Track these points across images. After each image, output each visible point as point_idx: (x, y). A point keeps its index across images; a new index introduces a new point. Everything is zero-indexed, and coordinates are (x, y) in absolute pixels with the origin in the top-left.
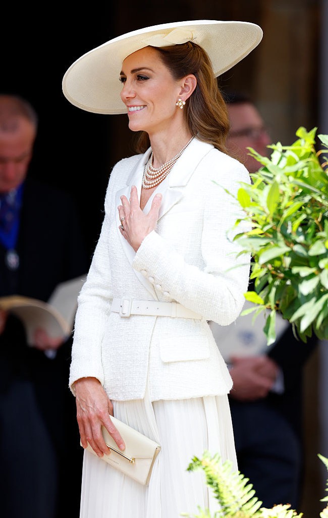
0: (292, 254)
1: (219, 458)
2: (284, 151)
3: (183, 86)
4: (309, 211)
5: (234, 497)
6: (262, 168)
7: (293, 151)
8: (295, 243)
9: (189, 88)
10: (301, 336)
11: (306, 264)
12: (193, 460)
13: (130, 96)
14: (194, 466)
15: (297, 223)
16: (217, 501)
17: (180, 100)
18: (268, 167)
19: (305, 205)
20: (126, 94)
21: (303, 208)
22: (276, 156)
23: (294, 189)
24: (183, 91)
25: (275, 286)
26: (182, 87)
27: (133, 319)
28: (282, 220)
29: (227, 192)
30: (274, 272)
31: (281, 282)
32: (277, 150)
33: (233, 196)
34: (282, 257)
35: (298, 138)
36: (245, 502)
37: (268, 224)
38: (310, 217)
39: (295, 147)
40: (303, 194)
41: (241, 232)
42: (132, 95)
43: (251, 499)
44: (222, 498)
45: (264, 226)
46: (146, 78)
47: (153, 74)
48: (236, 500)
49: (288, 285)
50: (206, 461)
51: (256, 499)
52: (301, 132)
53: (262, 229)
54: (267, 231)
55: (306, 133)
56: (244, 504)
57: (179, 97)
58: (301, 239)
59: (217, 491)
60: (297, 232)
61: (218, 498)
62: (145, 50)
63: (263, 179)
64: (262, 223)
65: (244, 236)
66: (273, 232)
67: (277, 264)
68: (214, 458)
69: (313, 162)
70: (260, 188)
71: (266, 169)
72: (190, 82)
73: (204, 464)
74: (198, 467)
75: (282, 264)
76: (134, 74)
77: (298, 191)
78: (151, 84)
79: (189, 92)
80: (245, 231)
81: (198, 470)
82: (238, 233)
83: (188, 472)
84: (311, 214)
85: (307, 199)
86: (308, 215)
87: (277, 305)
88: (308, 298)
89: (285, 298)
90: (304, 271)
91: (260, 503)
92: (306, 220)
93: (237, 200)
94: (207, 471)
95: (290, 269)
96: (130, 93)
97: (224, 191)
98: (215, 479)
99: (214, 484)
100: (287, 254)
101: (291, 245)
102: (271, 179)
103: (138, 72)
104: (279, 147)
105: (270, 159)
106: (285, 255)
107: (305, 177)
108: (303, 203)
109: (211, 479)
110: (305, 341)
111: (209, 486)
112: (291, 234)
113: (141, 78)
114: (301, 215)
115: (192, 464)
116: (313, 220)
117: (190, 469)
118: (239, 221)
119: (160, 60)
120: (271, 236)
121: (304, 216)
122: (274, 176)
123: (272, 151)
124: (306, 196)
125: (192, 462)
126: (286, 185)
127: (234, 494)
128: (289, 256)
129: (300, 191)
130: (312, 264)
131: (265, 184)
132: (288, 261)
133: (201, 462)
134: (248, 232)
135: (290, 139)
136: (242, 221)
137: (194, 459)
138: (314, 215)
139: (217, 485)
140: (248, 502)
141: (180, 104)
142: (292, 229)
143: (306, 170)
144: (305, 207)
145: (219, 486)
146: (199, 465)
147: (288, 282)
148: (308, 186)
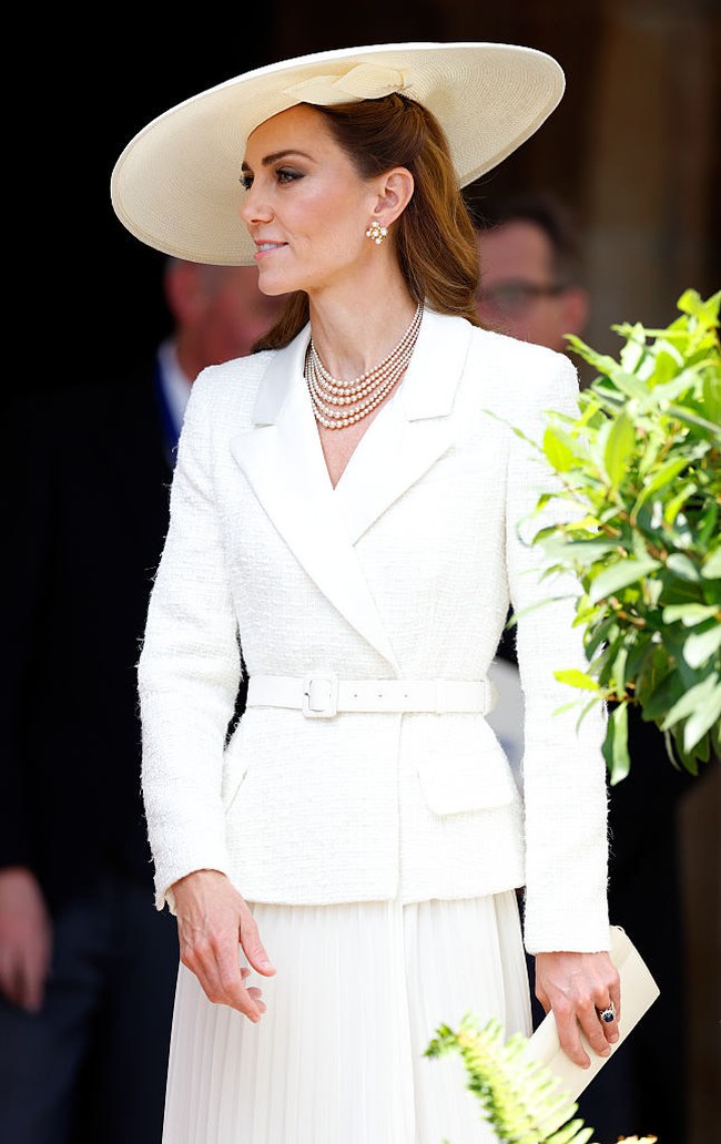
0: (664, 573)
1: (497, 1031)
2: (650, 341)
3: (384, 192)
4: (704, 478)
5: (530, 1117)
6: (599, 380)
7: (671, 341)
8: (672, 550)
9: (397, 197)
10: (683, 761)
11: (697, 597)
12: (438, 1031)
13: (259, 217)
14: (441, 1044)
15: (676, 504)
16: (491, 1127)
17: (375, 224)
18: (613, 377)
19: (696, 465)
20: (251, 213)
21: (691, 470)
22: (631, 353)
23: (671, 429)
24: (382, 205)
25: (624, 647)
26: (380, 196)
27: (343, 720)
28: (641, 498)
29: (519, 433)
30: (623, 615)
31: (637, 637)
32: (635, 340)
33: (533, 444)
34: (644, 582)
35: (681, 313)
36: (556, 1129)
37: (613, 505)
38: (707, 491)
39: (673, 331)
40: (691, 439)
41: (551, 524)
42: (263, 217)
43: (568, 1123)
44: (502, 1121)
45: (603, 509)
46: (297, 177)
47: (313, 164)
48: (533, 1125)
49: (655, 644)
50: (468, 1037)
51: (579, 1123)
52: (688, 301)
53: (598, 517)
54: (610, 522)
55: (699, 304)
56: (553, 1134)
57: (374, 219)
58: (684, 540)
59: (490, 1105)
60: (675, 525)
61: (491, 1120)
62: (292, 113)
63: (601, 403)
65: (558, 534)
66: (624, 526)
67: (632, 596)
68: (487, 1028)
69: (715, 367)
70: (594, 424)
71: (608, 383)
72: (400, 184)
73: (463, 1042)
74: (450, 1048)
75: (641, 597)
76: (270, 167)
77: (679, 430)
78: (308, 189)
79: (396, 208)
80: (561, 520)
81: (450, 1056)
82: (545, 527)
83: (427, 1059)
84: (709, 484)
85: (700, 450)
86: (700, 486)
87: (630, 692)
88: (699, 675)
89: (647, 673)
90: (691, 614)
91: (588, 1132)
92: (695, 497)
93: (541, 451)
94: (470, 1060)
95: (661, 609)
96: (259, 210)
97: (512, 433)
98: (487, 1079)
99: (485, 1090)
100: (655, 575)
101: (663, 556)
102: (620, 404)
103: (278, 161)
104: (638, 333)
105: (618, 359)
106: (649, 576)
107: (696, 402)
108: (691, 459)
109: (476, 1077)
110: (694, 771)
111: (472, 1094)
112: (660, 528)
113: (286, 174)
114: (685, 485)
115: (435, 1041)
116: (713, 497)
117: (432, 1052)
118: (545, 498)
119: (329, 132)
120: (618, 533)
121: (691, 489)
122: (628, 398)
123: (623, 341)
124: (697, 444)
125: (437, 1036)
126: (653, 418)
127: (529, 1111)
128: (657, 579)
129: (685, 432)
130: (708, 597)
131: (604, 417)
132: (655, 589)
133: (457, 1037)
134: (566, 525)
135: (664, 315)
136: (553, 499)
137: (442, 1030)
138: (715, 486)
139: (490, 1092)
140: (561, 1129)
141: (376, 233)
142: (663, 518)
143: (699, 385)
144: (694, 468)
145: (495, 1094)
146: (452, 1043)
147: (656, 638)
148: (702, 422)
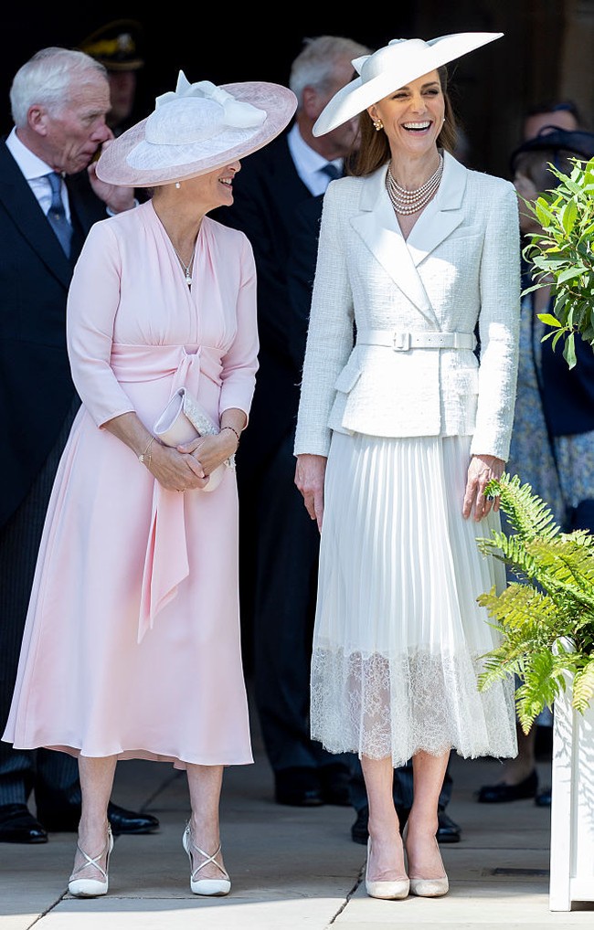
0: (591, 273)
18: (567, 184)
31: (578, 303)
34: (582, 277)
37: (567, 242)
45: (562, 244)
50: (504, 485)
64: (560, 241)
66: (572, 251)
67: (575, 283)
71: (565, 186)
75: (580, 284)
87: (575, 327)
95: (589, 290)
100: (586, 274)
122: (573, 194)
132: (586, 281)
140: (546, 526)
142: (591, 249)
